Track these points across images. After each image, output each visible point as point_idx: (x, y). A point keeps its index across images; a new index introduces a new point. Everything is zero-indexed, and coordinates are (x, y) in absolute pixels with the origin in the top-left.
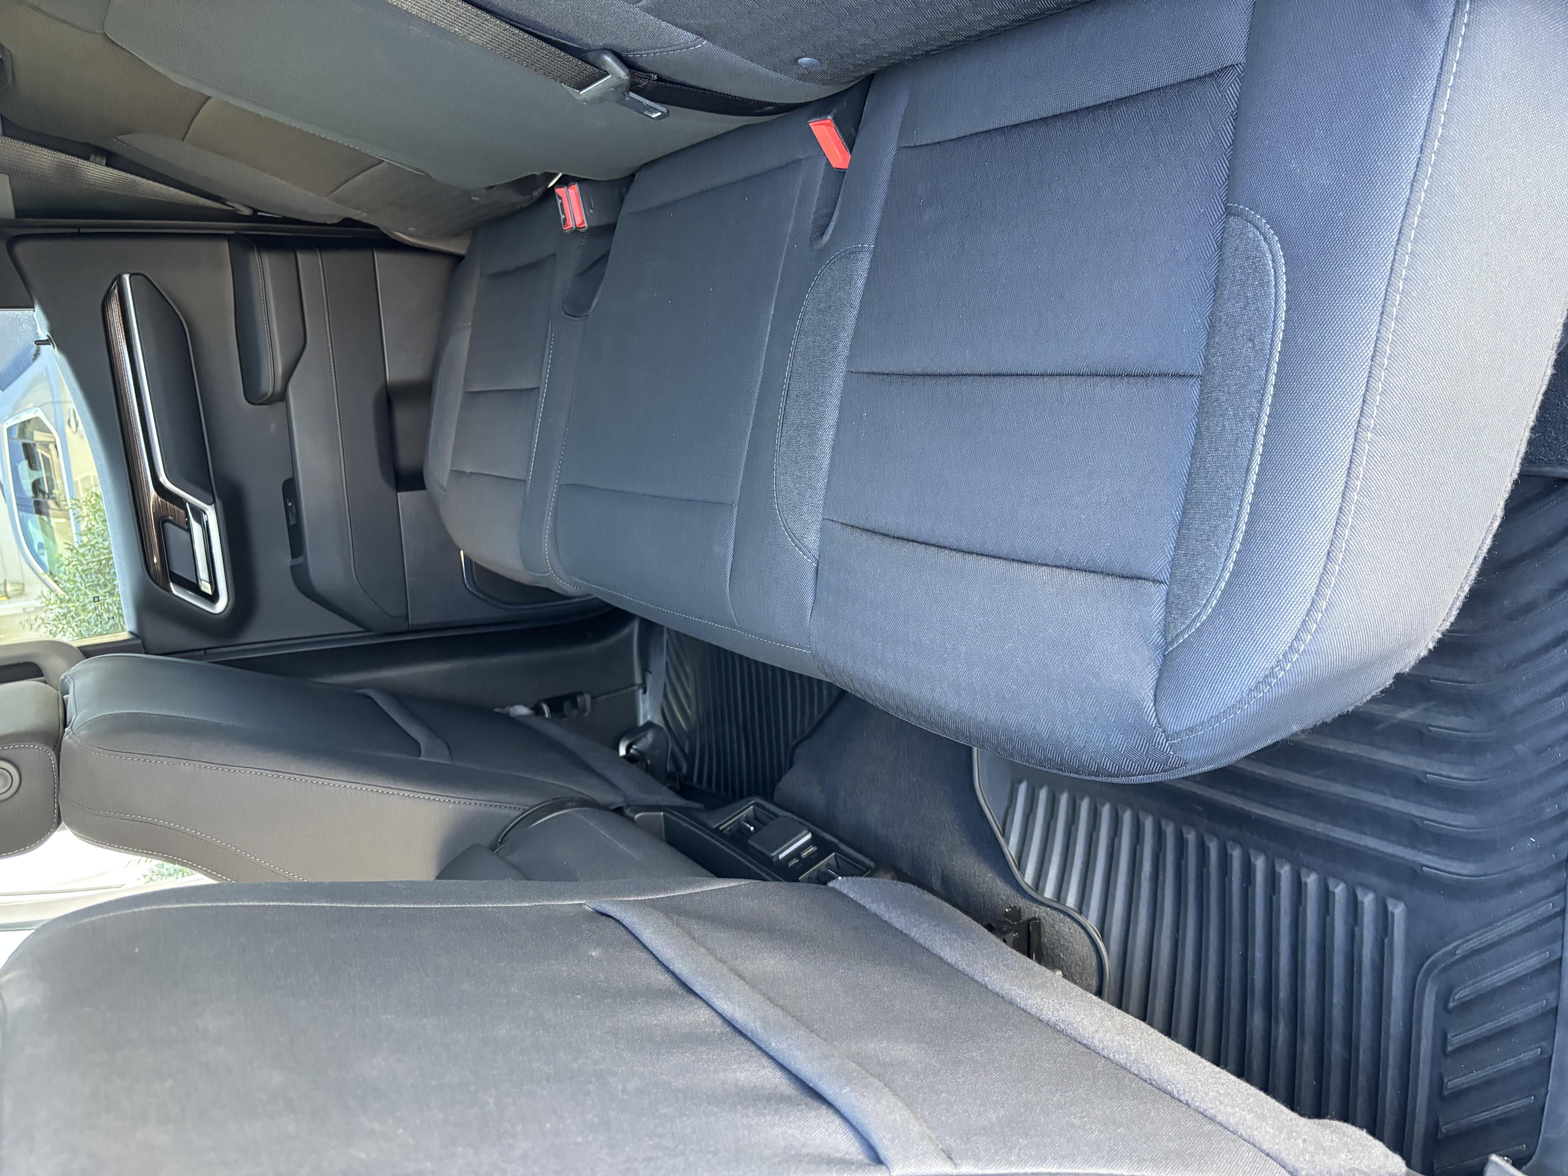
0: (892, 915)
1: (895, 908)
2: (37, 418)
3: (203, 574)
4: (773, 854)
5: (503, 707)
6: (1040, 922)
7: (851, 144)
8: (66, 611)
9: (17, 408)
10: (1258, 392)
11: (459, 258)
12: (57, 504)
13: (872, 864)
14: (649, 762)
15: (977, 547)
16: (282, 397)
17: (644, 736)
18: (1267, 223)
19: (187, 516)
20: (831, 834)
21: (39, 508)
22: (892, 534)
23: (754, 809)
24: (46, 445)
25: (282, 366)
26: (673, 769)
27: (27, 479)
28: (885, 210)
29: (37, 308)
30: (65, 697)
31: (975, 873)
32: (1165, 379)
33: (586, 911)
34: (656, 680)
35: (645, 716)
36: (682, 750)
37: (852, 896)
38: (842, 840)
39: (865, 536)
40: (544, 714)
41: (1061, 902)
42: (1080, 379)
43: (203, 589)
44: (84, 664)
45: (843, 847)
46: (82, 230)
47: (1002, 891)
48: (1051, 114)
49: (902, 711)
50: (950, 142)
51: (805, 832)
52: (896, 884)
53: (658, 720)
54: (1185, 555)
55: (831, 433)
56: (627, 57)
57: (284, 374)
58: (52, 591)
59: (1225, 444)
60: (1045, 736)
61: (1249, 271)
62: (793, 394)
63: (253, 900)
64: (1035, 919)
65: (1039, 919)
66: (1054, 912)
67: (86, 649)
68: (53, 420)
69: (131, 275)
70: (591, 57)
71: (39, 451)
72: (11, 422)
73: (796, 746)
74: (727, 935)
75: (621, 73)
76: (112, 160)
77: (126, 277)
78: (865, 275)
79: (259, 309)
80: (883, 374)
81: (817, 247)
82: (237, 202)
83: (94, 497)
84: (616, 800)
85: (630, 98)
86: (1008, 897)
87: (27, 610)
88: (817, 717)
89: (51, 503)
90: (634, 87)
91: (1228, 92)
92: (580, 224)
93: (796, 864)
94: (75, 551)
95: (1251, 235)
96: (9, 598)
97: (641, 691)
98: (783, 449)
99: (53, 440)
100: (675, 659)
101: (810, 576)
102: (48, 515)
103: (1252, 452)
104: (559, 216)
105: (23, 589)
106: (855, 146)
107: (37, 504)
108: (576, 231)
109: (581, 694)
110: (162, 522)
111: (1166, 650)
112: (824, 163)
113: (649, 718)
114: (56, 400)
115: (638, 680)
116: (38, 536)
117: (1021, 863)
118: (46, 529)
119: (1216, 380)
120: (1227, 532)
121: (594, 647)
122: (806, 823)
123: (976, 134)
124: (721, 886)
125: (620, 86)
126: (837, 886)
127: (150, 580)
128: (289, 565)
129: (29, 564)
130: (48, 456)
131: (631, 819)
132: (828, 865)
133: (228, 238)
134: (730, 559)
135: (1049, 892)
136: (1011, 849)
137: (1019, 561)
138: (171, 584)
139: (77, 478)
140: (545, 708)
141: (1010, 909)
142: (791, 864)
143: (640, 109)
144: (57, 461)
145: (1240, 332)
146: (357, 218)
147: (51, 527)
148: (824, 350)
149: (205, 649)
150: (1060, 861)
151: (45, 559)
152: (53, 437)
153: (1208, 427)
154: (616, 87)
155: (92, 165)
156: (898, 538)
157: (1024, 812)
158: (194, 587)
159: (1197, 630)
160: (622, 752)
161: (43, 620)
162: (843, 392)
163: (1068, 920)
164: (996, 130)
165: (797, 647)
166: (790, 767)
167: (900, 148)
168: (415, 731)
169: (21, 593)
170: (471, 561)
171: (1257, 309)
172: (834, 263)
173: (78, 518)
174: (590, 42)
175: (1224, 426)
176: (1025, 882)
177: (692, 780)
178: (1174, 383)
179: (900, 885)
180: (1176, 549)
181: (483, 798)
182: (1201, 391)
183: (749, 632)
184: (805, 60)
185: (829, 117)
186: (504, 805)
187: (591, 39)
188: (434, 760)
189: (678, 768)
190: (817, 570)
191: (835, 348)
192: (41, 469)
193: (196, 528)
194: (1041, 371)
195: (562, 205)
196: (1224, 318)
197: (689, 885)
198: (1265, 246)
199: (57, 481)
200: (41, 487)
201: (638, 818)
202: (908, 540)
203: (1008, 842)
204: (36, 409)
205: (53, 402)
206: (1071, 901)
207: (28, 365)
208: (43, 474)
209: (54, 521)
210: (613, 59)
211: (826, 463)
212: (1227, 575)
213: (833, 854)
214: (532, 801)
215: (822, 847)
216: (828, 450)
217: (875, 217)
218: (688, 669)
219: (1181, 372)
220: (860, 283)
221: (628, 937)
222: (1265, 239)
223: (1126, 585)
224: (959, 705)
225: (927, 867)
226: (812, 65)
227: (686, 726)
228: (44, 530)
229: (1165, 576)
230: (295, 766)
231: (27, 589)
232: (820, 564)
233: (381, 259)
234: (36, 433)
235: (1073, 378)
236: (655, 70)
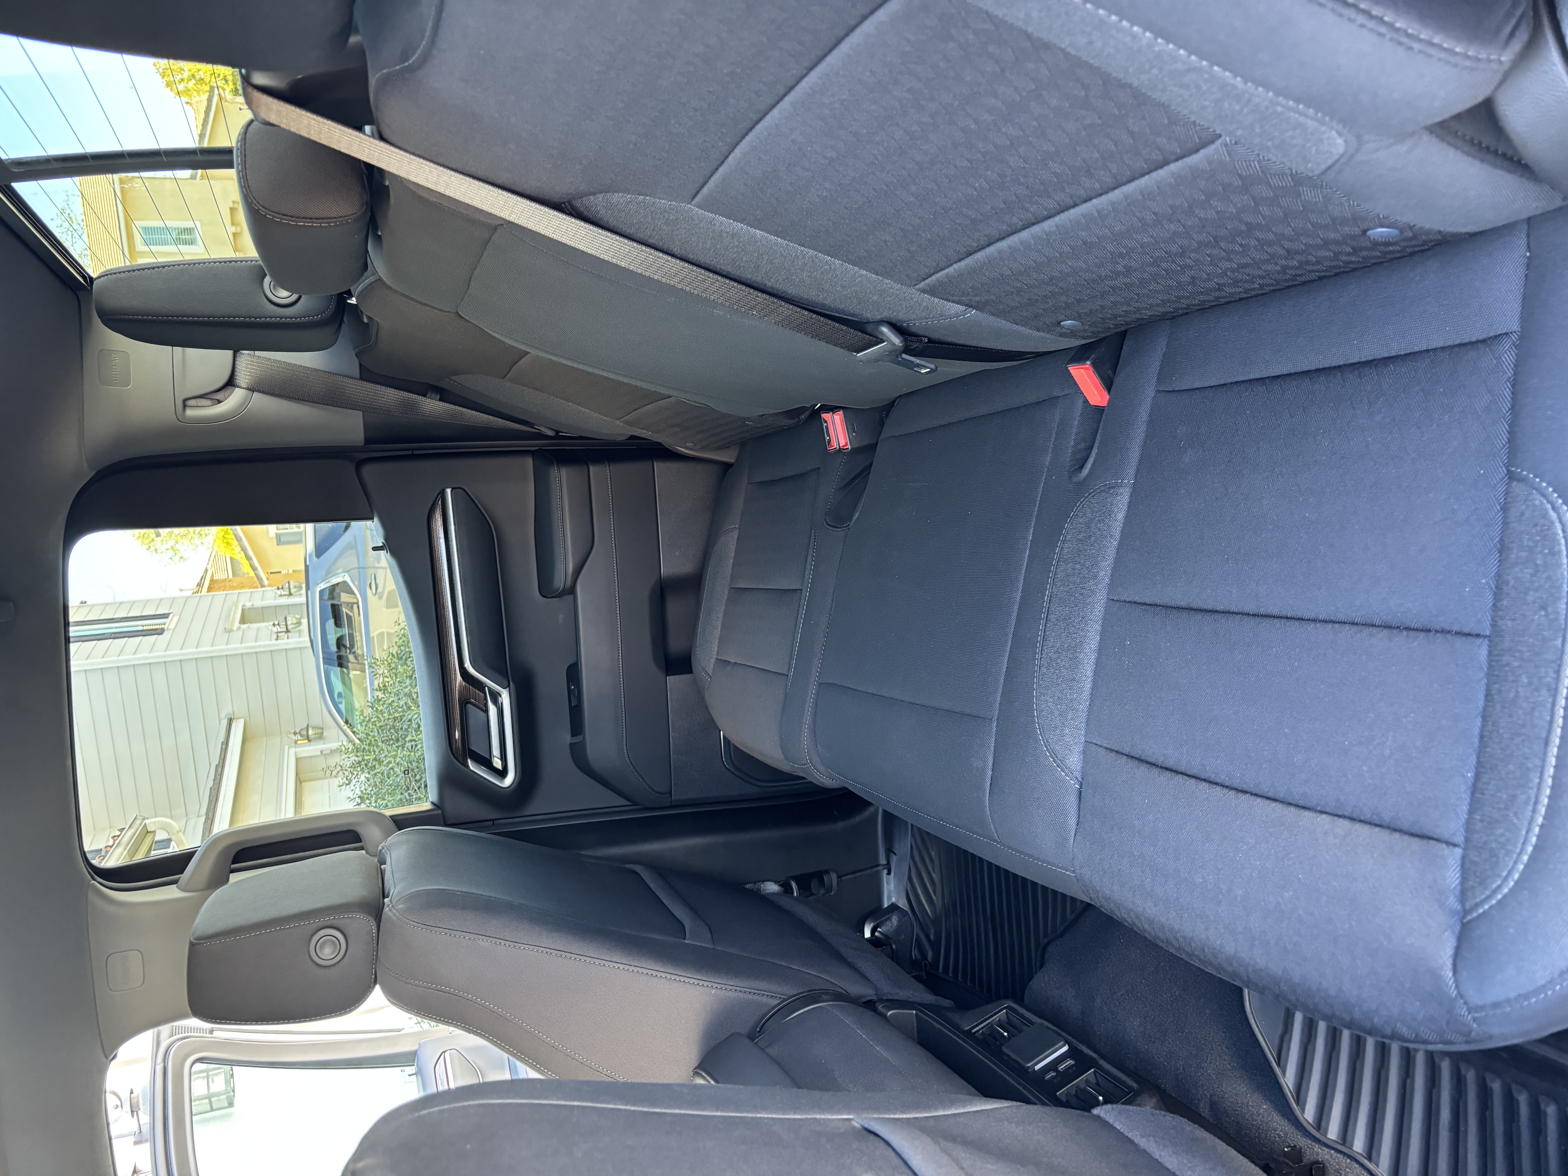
0: (1163, 1154)
1: (1165, 1146)
2: (345, 582)
3: (496, 751)
4: (1029, 1065)
5: (755, 883)
6: (1324, 1167)
7: (1109, 385)
8: (360, 759)
9: (329, 573)
10: (1554, 662)
11: (727, 466)
12: (356, 658)
13: (1135, 1085)
14: (894, 946)
15: (1251, 787)
16: (571, 591)
17: (889, 919)
18: (1554, 491)
19: (486, 699)
20: (1090, 1047)
21: (341, 662)
22: (1160, 763)
23: (1007, 1013)
24: (350, 606)
25: (573, 564)
26: (919, 956)
27: (332, 635)
28: (1145, 446)
29: (376, 519)
30: (383, 867)
31: (1248, 1103)
32: (1449, 637)
33: (854, 1127)
34: (901, 861)
35: (889, 898)
36: (928, 937)
37: (1118, 1127)
38: (1102, 1056)
39: (1132, 764)
40: (793, 893)
41: (1347, 1144)
42: (1354, 629)
43: (495, 765)
44: (398, 837)
45: (1102, 1062)
46: (416, 452)
47: (1278, 1125)
48: (1313, 368)
49: (1172, 945)
50: (1209, 389)
51: (1062, 1043)
52: (1165, 1115)
53: (903, 904)
54: (1482, 821)
55: (1093, 657)
56: (901, 325)
57: (573, 573)
58: (351, 741)
59: (1520, 712)
60: (1332, 992)
61: (1538, 538)
62: (1052, 617)
63: (560, 1099)
64: (1318, 1162)
65: (1323, 1164)
66: (1339, 1155)
67: (397, 818)
68: (357, 583)
69: (453, 489)
70: (869, 328)
71: (344, 610)
72: (323, 586)
73: (1048, 944)
74: (994, 1167)
75: (897, 340)
76: (444, 395)
77: (449, 491)
78: (1125, 508)
79: (556, 515)
80: (1146, 604)
81: (1075, 480)
82: (542, 426)
83: (391, 657)
84: (868, 992)
85: (902, 358)
86: (1286, 1134)
87: (324, 752)
88: (1070, 917)
89: (351, 658)
90: (907, 350)
91: (1504, 359)
92: (843, 446)
93: (1053, 1078)
94: (375, 709)
95: (1537, 503)
96: (310, 741)
97: (885, 872)
98: (1044, 670)
99: (355, 601)
100: (919, 842)
101: (1073, 799)
102: (347, 668)
103: (1551, 722)
104: (824, 438)
105: (323, 733)
106: (1113, 387)
107: (340, 658)
108: (840, 450)
109: (827, 872)
110: (464, 703)
111: (1464, 917)
112: (1081, 401)
113: (894, 900)
114: (361, 566)
115: (883, 861)
116: (338, 687)
117: (1300, 1098)
118: (346, 682)
119: (1507, 644)
120: (1526, 803)
121: (841, 825)
122: (1062, 1033)
123: (1237, 382)
124: (984, 1108)
125: (895, 351)
126: (1102, 1115)
127: (452, 757)
128: (569, 742)
129: (330, 712)
130: (351, 614)
131: (884, 1016)
132: (1087, 1081)
133: (532, 453)
134: (990, 773)
135: (1333, 1132)
136: (1288, 1080)
137: (1296, 806)
138: (469, 761)
139: (374, 634)
140: (794, 885)
141: (1289, 1149)
142: (1048, 1077)
143: (911, 366)
144: (359, 620)
145: (1530, 598)
146: (643, 436)
147: (350, 678)
148: (1084, 578)
149: (493, 820)
150: (1345, 1099)
151: (342, 707)
152: (358, 600)
153: (1500, 692)
154: (890, 352)
155: (428, 400)
156: (1167, 769)
157: (1301, 1041)
158: (486, 763)
159: (1499, 902)
160: (867, 934)
161: (341, 767)
162: (1105, 619)
163: (1357, 1166)
164: (1258, 380)
165: (1060, 868)
166: (1041, 966)
167: (1158, 391)
168: (679, 911)
169: (320, 737)
170: (729, 741)
171: (1549, 578)
172: (1093, 496)
173: (374, 675)
174: (869, 316)
175: (1517, 692)
176: (1305, 1118)
177: (938, 969)
178: (1459, 642)
179: (1169, 1117)
180: (1471, 812)
181: (742, 985)
182: (1490, 653)
183: (1013, 849)
184: (1068, 323)
185: (1088, 362)
186: (762, 992)
187: (871, 315)
188: (699, 944)
189: (924, 956)
190: (1080, 792)
191: (1095, 577)
192: (345, 627)
193: (492, 710)
194: (1312, 615)
195: (827, 427)
196: (1512, 582)
197: (952, 1103)
198: (1553, 515)
199: (357, 637)
200: (344, 642)
201: (891, 1015)
202: (1177, 772)
203: (1284, 1072)
204: (343, 574)
205: (359, 568)
206: (1359, 1144)
207: (340, 536)
208: (346, 631)
209: (352, 673)
210: (890, 330)
211: (1088, 686)
212: (1530, 849)
213: (1093, 1070)
214: (788, 990)
215: (1082, 1063)
216: (1090, 673)
217: (1135, 454)
218: (933, 853)
219: (1466, 630)
220: (1121, 516)
221: (897, 1161)
222: (1554, 508)
223: (1416, 843)
224: (1236, 949)
225: (1194, 1091)
226: (1074, 326)
227: (931, 913)
228: (344, 682)
229: (1460, 839)
230: (577, 946)
231: (325, 734)
232: (1083, 786)
233: (659, 467)
234: (342, 594)
235: (1347, 627)
236: (927, 334)
